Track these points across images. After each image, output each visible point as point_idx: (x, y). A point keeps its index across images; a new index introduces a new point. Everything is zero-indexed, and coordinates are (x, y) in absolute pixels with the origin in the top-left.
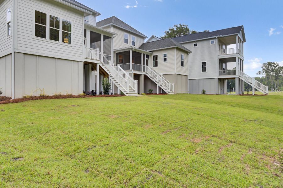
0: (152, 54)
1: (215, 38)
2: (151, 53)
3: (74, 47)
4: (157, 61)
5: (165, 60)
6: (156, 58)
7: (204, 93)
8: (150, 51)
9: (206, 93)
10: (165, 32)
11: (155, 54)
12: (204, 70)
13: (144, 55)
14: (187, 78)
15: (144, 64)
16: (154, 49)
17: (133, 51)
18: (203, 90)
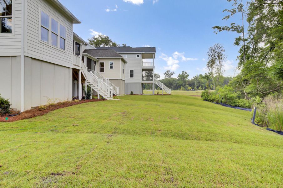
0: (99, 61)
1: (140, 53)
2: (98, 59)
3: (67, 54)
4: (104, 68)
5: (111, 67)
6: (102, 65)
7: (132, 93)
8: (98, 58)
9: (134, 93)
10: (88, 39)
11: (101, 61)
12: (132, 76)
13: (93, 61)
14: (124, 82)
15: (93, 70)
16: (101, 57)
17: (87, 58)
18: (131, 91)
